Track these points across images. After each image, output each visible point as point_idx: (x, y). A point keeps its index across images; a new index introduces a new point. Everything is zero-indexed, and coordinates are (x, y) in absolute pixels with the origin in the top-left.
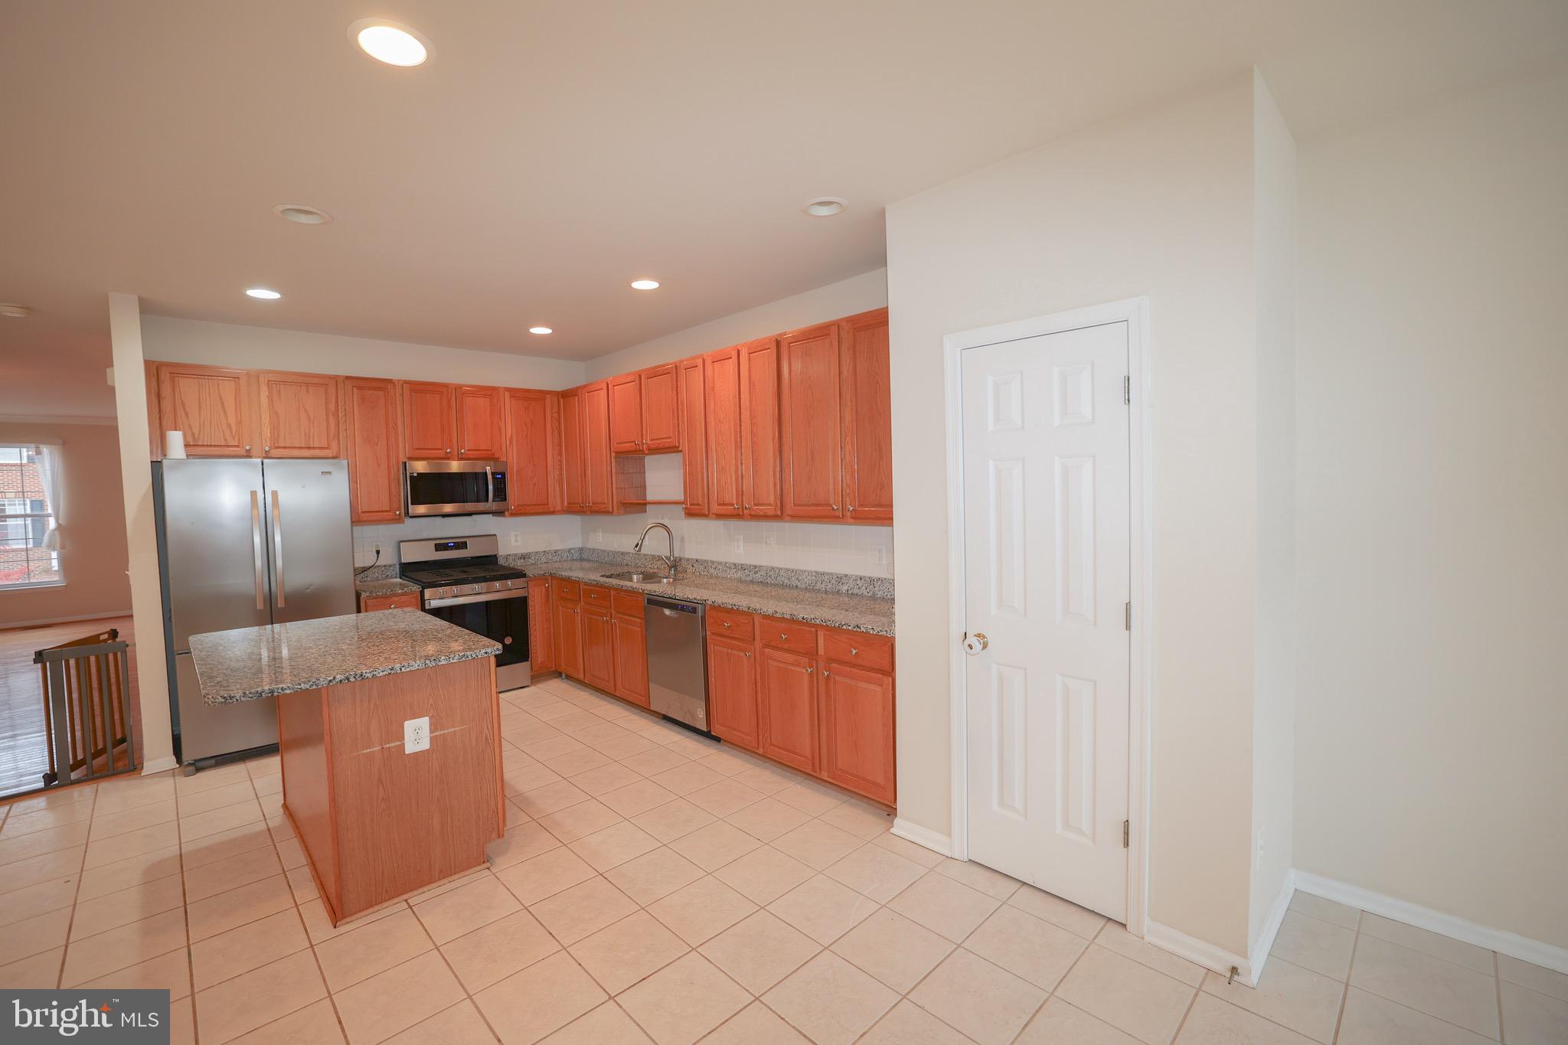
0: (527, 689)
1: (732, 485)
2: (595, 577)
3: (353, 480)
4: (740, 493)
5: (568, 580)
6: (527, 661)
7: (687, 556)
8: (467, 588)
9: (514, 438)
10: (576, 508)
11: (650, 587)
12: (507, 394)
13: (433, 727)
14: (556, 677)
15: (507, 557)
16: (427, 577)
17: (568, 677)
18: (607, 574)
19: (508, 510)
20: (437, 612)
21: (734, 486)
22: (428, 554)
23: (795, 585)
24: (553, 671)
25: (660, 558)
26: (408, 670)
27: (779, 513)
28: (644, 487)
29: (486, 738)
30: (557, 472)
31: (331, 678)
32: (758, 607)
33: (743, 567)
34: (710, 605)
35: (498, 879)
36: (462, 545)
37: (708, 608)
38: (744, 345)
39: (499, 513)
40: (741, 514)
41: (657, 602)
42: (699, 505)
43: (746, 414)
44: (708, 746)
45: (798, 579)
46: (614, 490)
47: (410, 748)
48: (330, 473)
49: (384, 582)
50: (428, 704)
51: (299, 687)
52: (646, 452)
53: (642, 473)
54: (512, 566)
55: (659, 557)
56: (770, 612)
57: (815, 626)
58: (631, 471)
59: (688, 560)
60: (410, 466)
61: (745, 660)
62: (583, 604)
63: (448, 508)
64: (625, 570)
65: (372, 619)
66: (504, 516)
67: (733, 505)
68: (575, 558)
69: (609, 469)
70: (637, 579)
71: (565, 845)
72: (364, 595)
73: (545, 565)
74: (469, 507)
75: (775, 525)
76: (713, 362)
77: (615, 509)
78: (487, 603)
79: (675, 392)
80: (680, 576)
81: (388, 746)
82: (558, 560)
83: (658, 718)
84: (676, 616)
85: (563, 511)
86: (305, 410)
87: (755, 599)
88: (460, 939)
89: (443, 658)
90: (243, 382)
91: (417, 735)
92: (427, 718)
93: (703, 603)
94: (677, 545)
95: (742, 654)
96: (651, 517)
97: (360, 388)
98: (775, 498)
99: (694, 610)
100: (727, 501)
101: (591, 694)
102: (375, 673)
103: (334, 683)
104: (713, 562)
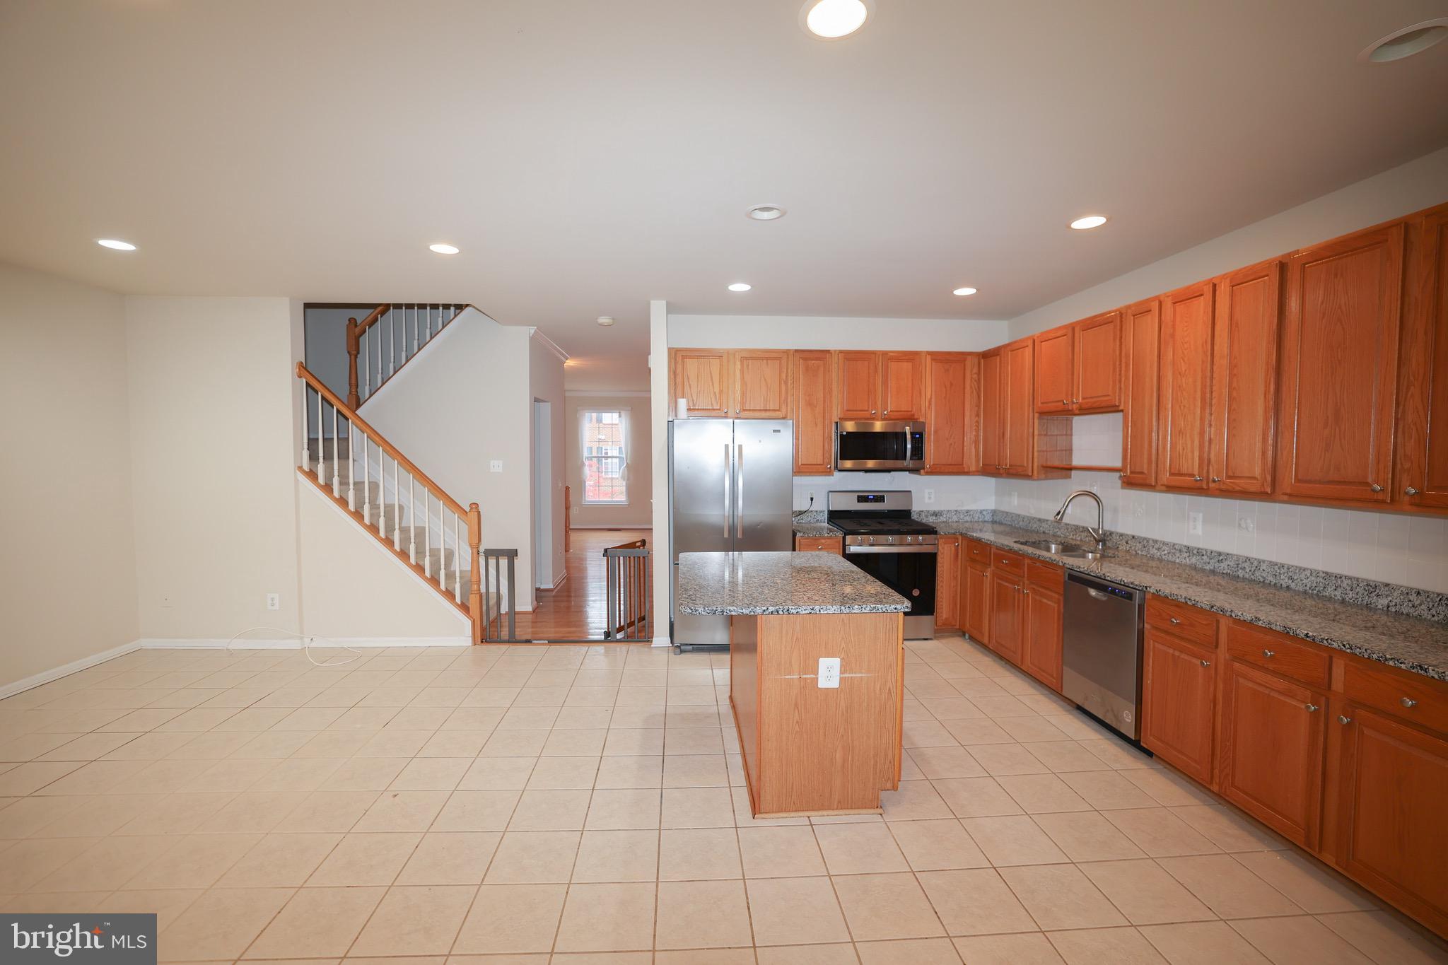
0: (930, 642)
1: (1193, 452)
2: (1008, 542)
3: (796, 438)
4: (1205, 462)
5: (979, 541)
6: (933, 615)
7: (1121, 530)
8: (881, 538)
9: (933, 397)
10: (991, 469)
11: (1071, 561)
12: (929, 358)
13: (844, 669)
14: (959, 636)
15: (920, 513)
16: (849, 525)
17: (972, 638)
18: (1022, 540)
19: (924, 469)
20: (854, 558)
21: (1197, 454)
22: (851, 504)
23: (1284, 585)
24: (956, 629)
25: (1085, 530)
26: (826, 612)
27: (1269, 490)
28: (1069, 451)
29: (889, 689)
30: (974, 433)
31: (765, 608)
32: (1227, 607)
33: (1200, 553)
34: (1153, 594)
35: (889, 829)
36: (879, 498)
37: (1148, 596)
38: (1223, 277)
39: (915, 471)
40: (1205, 486)
41: (1079, 580)
42: (1142, 473)
43: (1222, 362)
44: (1135, 757)
45: (1291, 578)
46: (1036, 454)
47: (822, 683)
48: (779, 431)
49: (815, 525)
50: (840, 646)
51: (742, 611)
52: (1077, 412)
53: (1070, 435)
54: (924, 521)
55: (1083, 528)
56: (1248, 617)
57: (1330, 650)
58: (1055, 433)
59: (1121, 535)
60: (842, 426)
61: (1201, 669)
62: (993, 568)
63: (871, 464)
64: (1042, 538)
65: (803, 558)
66: (920, 474)
67: (1193, 475)
68: (986, 519)
69: (1031, 430)
70: (1055, 549)
71: (958, 819)
72: (799, 535)
73: (956, 524)
74: (889, 463)
75: (1257, 505)
76: (1174, 303)
77: (1035, 472)
78: (899, 555)
79: (1118, 343)
80: (1110, 553)
81: (804, 676)
82: (969, 520)
83: (1072, 706)
84: (1104, 599)
85: (978, 471)
86: (765, 380)
87: (1221, 596)
88: (849, 877)
89: (856, 606)
90: (725, 357)
91: (829, 673)
92: (839, 659)
93: (1144, 591)
94: (1107, 517)
95: (1198, 662)
96: (1078, 482)
97: (805, 359)
98: (1263, 470)
99: (1130, 596)
100: (1184, 470)
101: (994, 661)
102: (798, 610)
103: (767, 613)
104: (1156, 542)
